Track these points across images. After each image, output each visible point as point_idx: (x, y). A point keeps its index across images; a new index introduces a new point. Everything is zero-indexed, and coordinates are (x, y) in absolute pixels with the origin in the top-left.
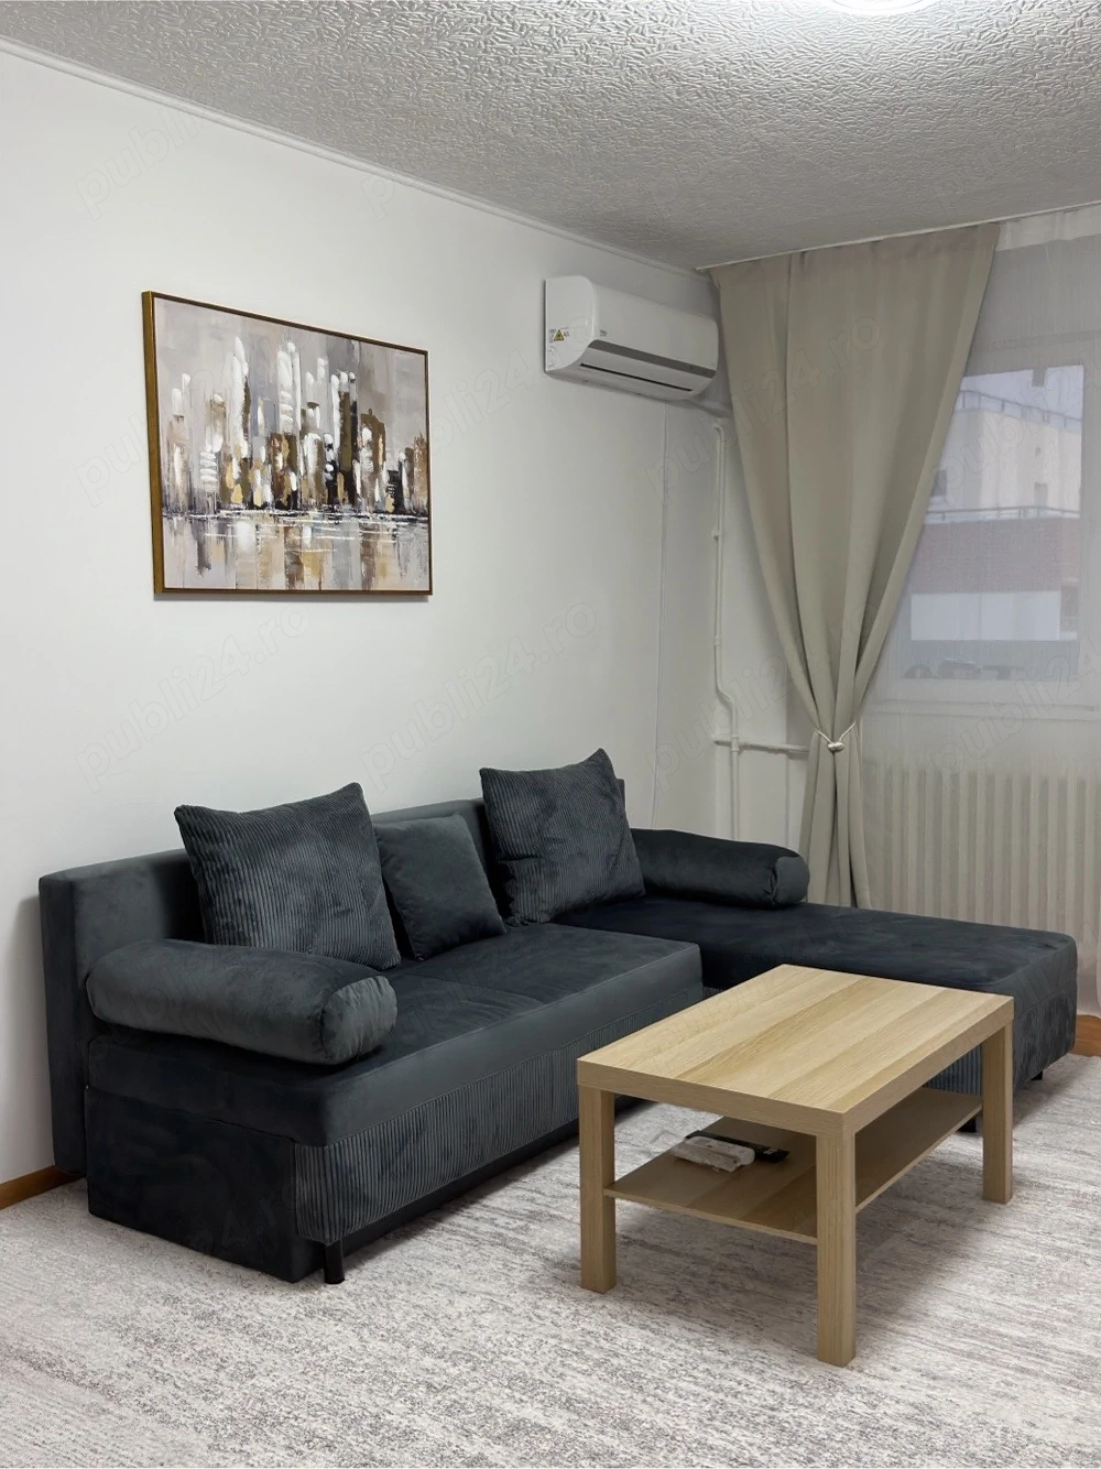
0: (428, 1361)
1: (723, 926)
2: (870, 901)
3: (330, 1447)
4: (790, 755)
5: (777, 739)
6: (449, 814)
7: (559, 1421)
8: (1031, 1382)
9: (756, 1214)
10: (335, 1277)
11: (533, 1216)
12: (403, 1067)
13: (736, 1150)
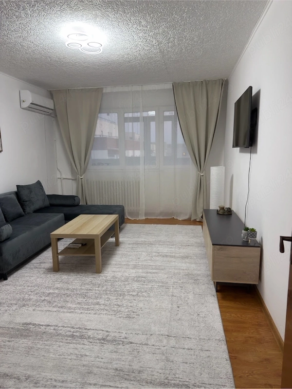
0: (29, 288)
1: (67, 210)
2: (89, 203)
3: (16, 304)
4: (72, 180)
5: (70, 177)
6: (11, 194)
7: (56, 291)
8: (128, 269)
9: (85, 253)
10: (6, 279)
11: (41, 263)
12: (15, 240)
13: (78, 245)
